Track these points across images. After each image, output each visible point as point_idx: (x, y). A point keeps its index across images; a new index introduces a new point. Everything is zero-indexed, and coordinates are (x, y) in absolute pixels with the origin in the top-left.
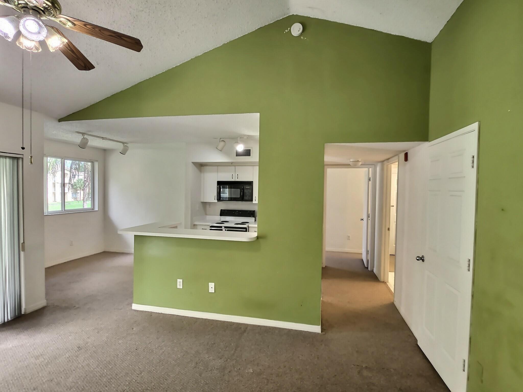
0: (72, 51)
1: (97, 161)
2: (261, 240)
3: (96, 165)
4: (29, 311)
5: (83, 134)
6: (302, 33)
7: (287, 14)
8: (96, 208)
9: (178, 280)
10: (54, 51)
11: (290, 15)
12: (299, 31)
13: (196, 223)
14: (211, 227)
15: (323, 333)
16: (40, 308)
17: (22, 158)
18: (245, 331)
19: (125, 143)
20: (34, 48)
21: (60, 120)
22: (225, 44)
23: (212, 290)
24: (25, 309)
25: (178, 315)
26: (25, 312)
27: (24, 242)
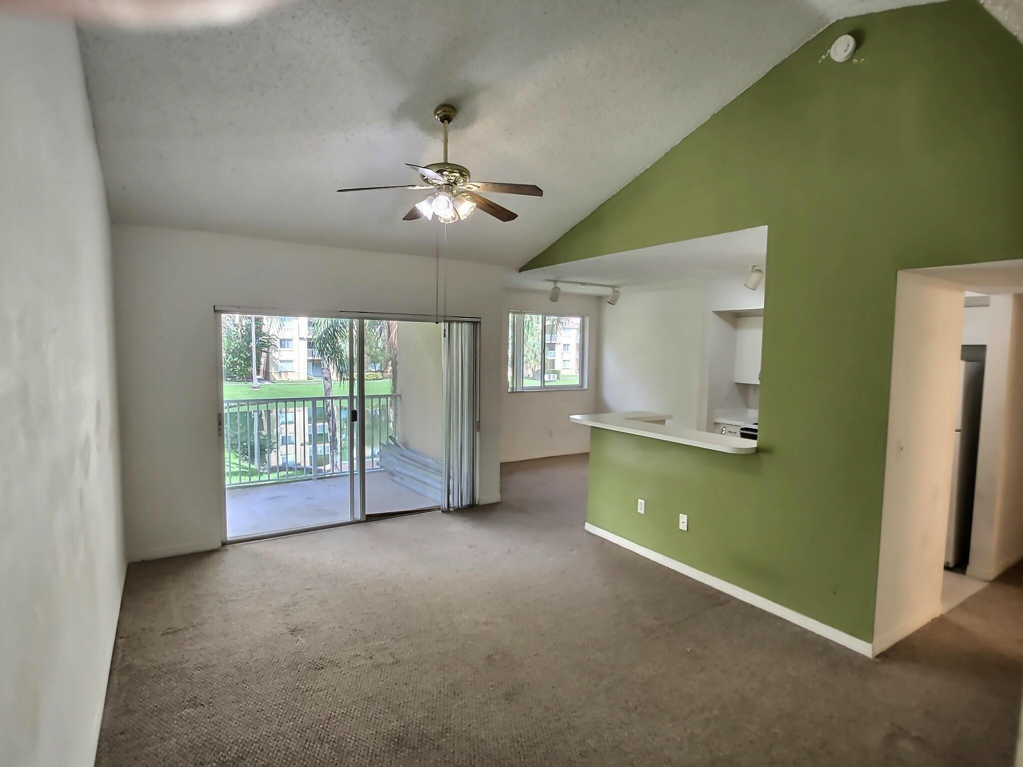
0: (491, 207)
1: (588, 315)
2: (763, 456)
3: (587, 319)
4: (482, 503)
5: (555, 281)
6: (856, 50)
7: (824, 24)
8: (586, 387)
9: (639, 500)
10: (466, 217)
11: (831, 23)
12: (846, 51)
13: (719, 420)
14: (742, 429)
15: (877, 660)
16: (494, 502)
17: (480, 322)
18: (722, 604)
19: (616, 286)
20: (451, 219)
21: (521, 270)
22: (714, 115)
23: (683, 526)
24: (479, 500)
25: (637, 554)
26: (478, 503)
27: (479, 421)
